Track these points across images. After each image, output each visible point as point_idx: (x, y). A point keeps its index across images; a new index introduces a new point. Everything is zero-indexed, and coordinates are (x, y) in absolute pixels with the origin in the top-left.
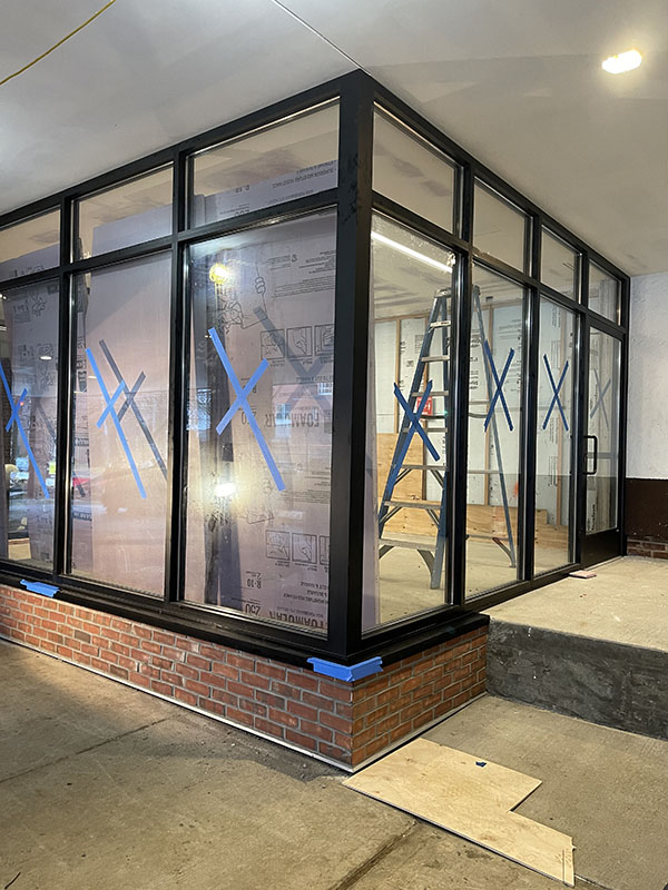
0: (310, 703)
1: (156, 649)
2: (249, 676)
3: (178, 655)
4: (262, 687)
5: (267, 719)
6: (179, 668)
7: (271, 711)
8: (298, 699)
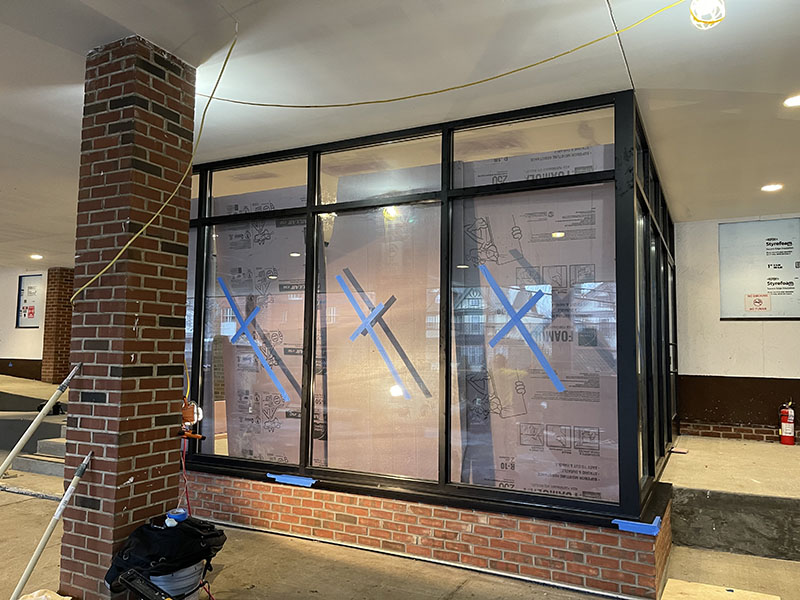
0: (611, 555)
1: (437, 523)
2: (545, 539)
3: (464, 527)
4: (559, 546)
5: (565, 571)
6: (465, 538)
7: (568, 565)
8: (599, 553)
